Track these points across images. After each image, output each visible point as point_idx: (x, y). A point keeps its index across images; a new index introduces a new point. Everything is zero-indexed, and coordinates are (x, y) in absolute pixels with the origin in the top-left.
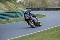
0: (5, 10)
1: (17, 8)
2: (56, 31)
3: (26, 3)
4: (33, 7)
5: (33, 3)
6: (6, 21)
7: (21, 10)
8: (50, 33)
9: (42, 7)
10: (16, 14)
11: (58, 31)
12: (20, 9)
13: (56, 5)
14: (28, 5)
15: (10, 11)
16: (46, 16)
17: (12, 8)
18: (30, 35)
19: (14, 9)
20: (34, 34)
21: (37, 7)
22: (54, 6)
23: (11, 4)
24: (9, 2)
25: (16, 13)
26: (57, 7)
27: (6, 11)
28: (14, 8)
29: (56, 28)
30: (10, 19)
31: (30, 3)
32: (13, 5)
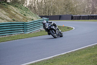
0: (6, 20)
1: (25, 15)
2: (89, 54)
3: (40, 8)
4: (52, 15)
5: (50, 7)
6: (7, 38)
7: (33, 19)
8: (80, 57)
9: (65, 13)
10: (24, 26)
11: (92, 53)
12: (30, 17)
13: (87, 11)
14: (43, 11)
15: (14, 20)
16: (73, 28)
17: (17, 15)
18: (47, 60)
19: (21, 18)
20: (53, 58)
21: (57, 14)
22: (84, 12)
23: (15, 9)
24: (12, 7)
25: (23, 23)
26: (90, 14)
27: (8, 20)
28: (21, 15)
29: (89, 48)
30: (15, 34)
31: (46, 8)
32: (19, 11)
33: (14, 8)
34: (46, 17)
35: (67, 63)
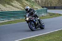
0: (21, 9)
1: (32, 6)
5: (49, 1)
6: (21, 20)
9: (58, 5)
12: (36, 7)
14: (44, 3)
18: (46, 34)
20: (50, 33)
21: (53, 6)
28: (30, 6)
31: (46, 1)
32: (28, 3)
33: (25, 1)
34: (46, 7)
35: (58, 36)
